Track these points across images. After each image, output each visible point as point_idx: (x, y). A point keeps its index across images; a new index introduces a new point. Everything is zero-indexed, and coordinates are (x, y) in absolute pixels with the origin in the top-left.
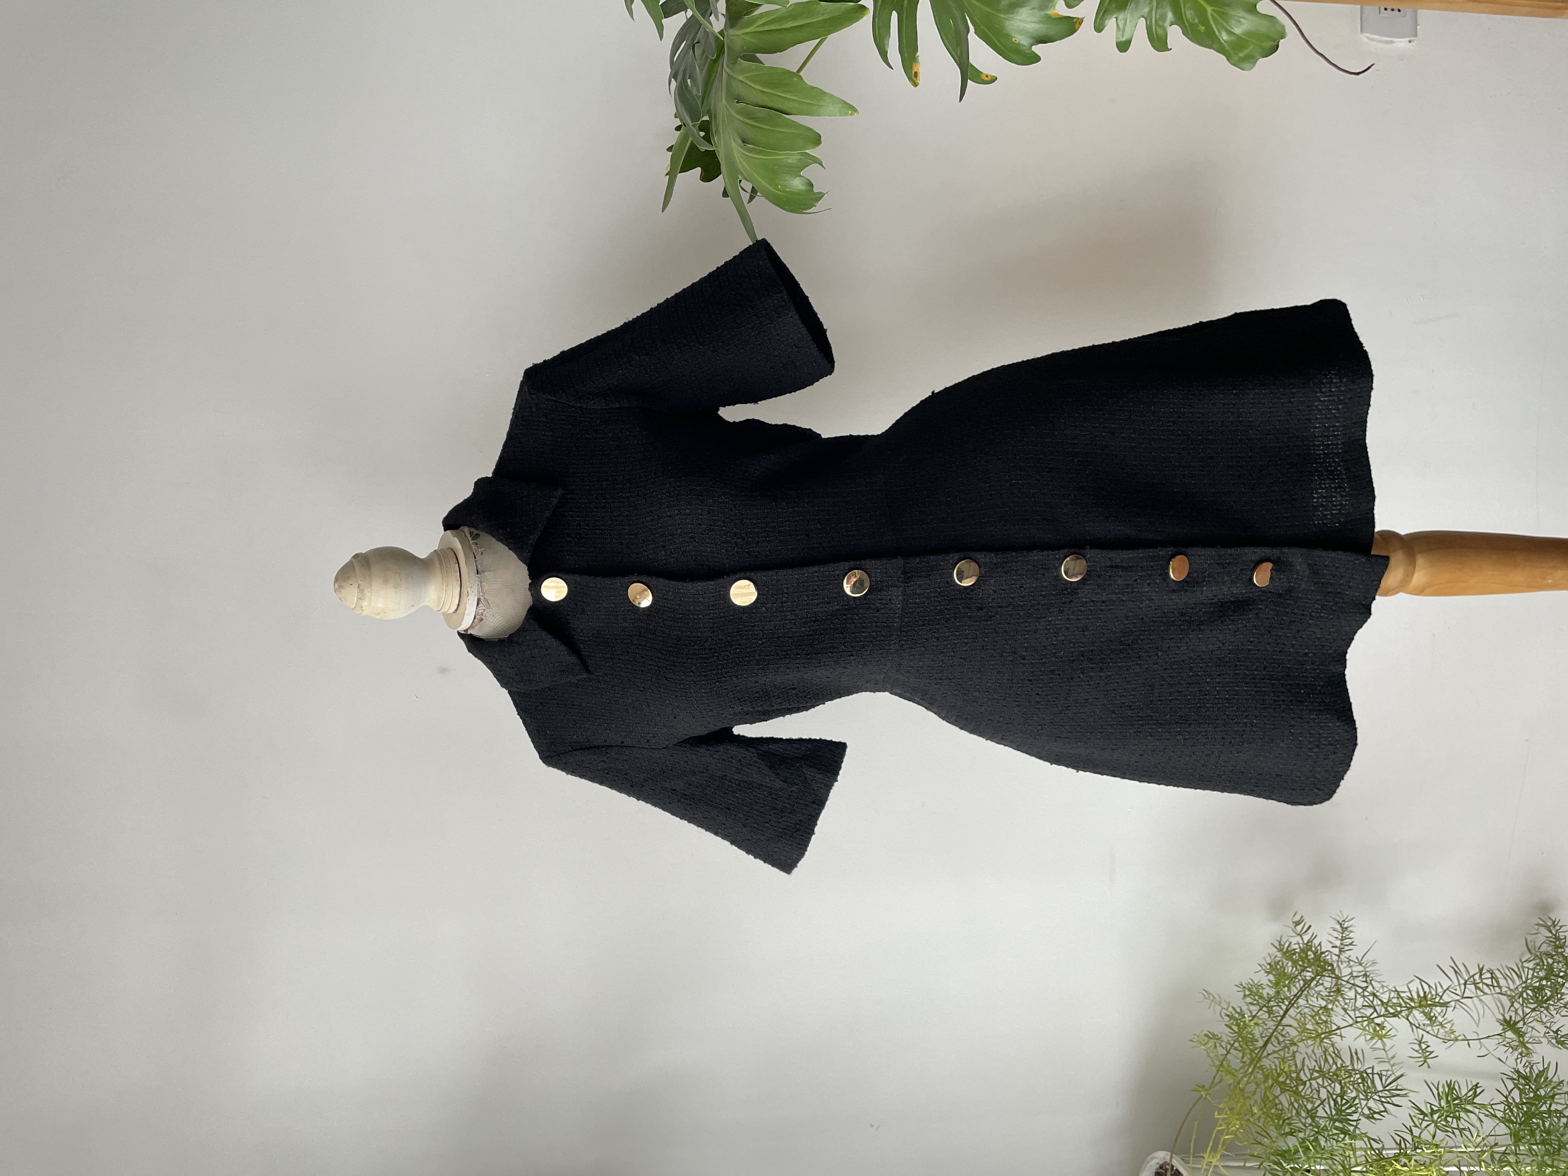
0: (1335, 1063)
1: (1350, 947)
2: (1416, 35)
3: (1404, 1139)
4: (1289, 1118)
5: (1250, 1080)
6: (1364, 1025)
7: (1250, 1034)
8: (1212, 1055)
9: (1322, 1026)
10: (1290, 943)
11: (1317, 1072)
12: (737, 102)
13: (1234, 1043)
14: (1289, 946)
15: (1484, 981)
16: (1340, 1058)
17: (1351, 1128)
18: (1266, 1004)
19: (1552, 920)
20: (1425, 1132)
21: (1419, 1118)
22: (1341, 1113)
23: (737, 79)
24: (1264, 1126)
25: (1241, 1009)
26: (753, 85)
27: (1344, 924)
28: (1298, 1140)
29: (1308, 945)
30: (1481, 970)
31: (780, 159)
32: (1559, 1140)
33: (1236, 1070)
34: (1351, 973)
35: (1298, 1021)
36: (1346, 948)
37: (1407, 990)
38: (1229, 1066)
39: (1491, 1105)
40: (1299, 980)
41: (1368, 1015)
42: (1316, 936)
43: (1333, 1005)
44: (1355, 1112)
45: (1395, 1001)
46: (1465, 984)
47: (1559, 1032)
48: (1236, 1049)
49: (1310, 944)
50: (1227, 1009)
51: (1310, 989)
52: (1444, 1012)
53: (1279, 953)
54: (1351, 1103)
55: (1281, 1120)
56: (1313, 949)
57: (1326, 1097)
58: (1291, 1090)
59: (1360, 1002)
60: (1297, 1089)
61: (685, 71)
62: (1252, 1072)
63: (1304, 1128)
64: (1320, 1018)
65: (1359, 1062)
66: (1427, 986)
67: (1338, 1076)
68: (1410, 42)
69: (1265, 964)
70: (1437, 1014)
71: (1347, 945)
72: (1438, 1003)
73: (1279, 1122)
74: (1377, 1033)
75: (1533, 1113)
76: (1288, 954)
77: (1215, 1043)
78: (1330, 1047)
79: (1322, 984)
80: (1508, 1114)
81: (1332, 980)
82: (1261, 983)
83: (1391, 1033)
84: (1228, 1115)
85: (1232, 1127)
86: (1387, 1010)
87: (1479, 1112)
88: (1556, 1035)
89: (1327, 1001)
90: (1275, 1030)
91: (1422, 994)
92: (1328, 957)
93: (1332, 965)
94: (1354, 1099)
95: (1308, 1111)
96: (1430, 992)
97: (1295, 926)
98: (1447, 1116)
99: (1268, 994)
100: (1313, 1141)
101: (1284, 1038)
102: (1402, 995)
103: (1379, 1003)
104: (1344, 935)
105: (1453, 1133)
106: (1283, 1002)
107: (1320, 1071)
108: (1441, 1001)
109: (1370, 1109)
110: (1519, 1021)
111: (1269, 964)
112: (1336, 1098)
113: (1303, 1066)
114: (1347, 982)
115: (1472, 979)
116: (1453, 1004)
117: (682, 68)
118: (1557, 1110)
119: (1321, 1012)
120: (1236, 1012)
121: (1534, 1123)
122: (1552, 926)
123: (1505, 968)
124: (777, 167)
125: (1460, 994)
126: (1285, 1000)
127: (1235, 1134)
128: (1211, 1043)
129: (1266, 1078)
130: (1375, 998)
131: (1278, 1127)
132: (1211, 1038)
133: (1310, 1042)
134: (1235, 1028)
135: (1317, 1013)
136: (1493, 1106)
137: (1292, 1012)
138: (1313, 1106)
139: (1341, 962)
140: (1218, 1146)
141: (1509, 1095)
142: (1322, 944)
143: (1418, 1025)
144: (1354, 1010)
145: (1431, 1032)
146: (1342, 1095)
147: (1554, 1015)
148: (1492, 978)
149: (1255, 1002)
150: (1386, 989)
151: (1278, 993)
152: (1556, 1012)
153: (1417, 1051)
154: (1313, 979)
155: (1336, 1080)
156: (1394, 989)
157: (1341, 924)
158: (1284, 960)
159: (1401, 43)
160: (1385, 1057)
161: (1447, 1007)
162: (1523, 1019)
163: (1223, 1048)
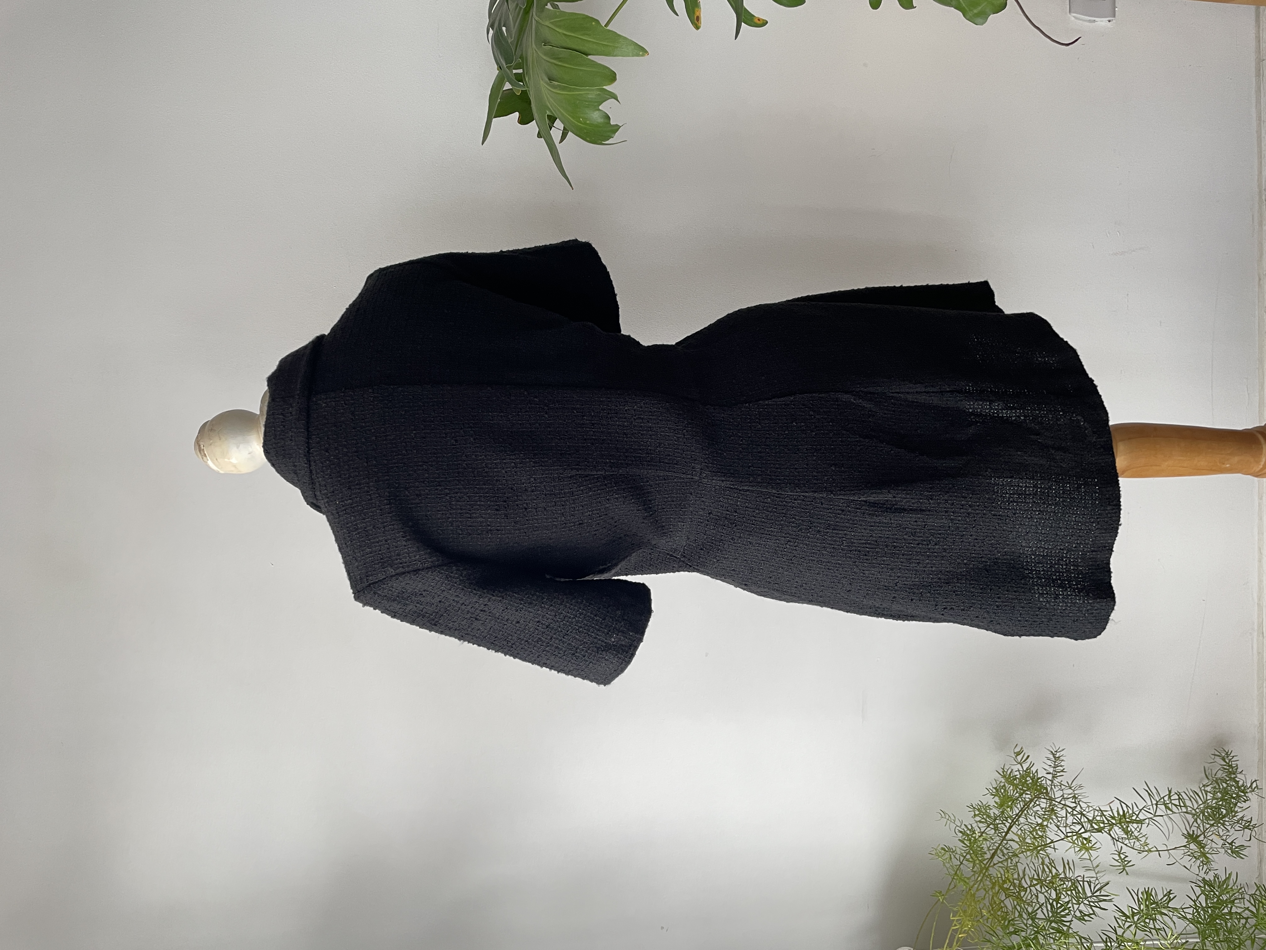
0: (1051, 871)
1: (1062, 774)
2: (1114, 16)
3: (1109, 938)
4: (1013, 920)
5: (980, 887)
6: (1074, 839)
7: (979, 847)
8: (948, 865)
9: (1038, 840)
10: (1012, 770)
11: (1036, 880)
12: (544, 45)
13: (966, 856)
14: (1011, 772)
15: (1173, 802)
16: (1055, 868)
17: (1065, 928)
18: (993, 822)
19: (1225, 751)
20: (1128, 932)
21: (1123, 920)
22: (1057, 915)
23: (544, 25)
24: (991, 926)
25: (972, 826)
26: (557, 30)
27: (1056, 754)
28: (1021, 938)
29: (1027, 772)
30: (1170, 792)
31: (581, 94)
32: (1239, 939)
33: (968, 879)
34: (1063, 796)
35: (1019, 836)
36: (1058, 774)
37: (1109, 809)
38: (962, 875)
39: (1182, 909)
40: (1020, 801)
41: (1077, 830)
42: (1034, 764)
43: (1048, 822)
44: (1067, 914)
45: (1098, 818)
46: (1157, 805)
47: (1233, 844)
48: (968, 860)
49: (1029, 771)
50: (960, 827)
51: (1029, 809)
52: (1140, 827)
53: (1003, 779)
54: (1065, 906)
55: (1007, 921)
56: (1031, 775)
57: (1044, 901)
58: (1014, 895)
59: (1070, 819)
60: (1020, 895)
61: (500, 20)
62: (981, 880)
63: (1026, 928)
64: (1037, 834)
65: (1071, 871)
66: (1125, 806)
67: (1053, 883)
68: (1109, 21)
69: (992, 789)
70: (1133, 830)
71: (1059, 772)
72: (1135, 820)
73: (1004, 922)
74: (1085, 846)
75: (1217, 915)
76: (1009, 778)
77: (950, 855)
78: (1045, 858)
79: (1039, 805)
80: (1196, 916)
81: (1047, 801)
82: (988, 804)
83: (1097, 846)
84: (961, 916)
85: (965, 927)
86: (1092, 826)
87: (1173, 915)
88: (1231, 846)
89: (1042, 819)
90: (1000, 845)
91: (1121, 813)
92: (1044, 782)
93: (1046, 789)
94: (1068, 903)
95: (1029, 914)
96: (1128, 812)
97: (1016, 756)
98: (1146, 918)
99: (994, 813)
100: (1034, 939)
101: (1008, 851)
102: (1105, 813)
103: (1086, 820)
104: (1056, 764)
105: (1151, 932)
106: (1007, 821)
107: (1039, 880)
108: (1138, 819)
109: (1081, 912)
110: (1200, 835)
111: (995, 788)
112: (1053, 902)
113: (1024, 875)
114: (1059, 803)
115: (1162, 800)
116: (1147, 821)
117: (498, 18)
118: (1236, 912)
119: (1037, 828)
120: (968, 829)
121: (1217, 923)
122: (1226, 757)
123: (1190, 791)
124: (578, 102)
125: (1153, 813)
126: (1008, 819)
127: (968, 933)
128: (947, 855)
129: (994, 884)
130: (1082, 816)
131: (1005, 928)
132: (947, 851)
133: (1029, 853)
134: (967, 843)
135: (1034, 830)
136: (1184, 910)
137: (1014, 829)
138: (1033, 909)
139: (1054, 786)
140: (953, 943)
141: (1197, 899)
142: (1038, 771)
143: (1117, 839)
144: (1065, 827)
145: (1129, 845)
146: (1057, 900)
147: (1229, 830)
148: (1179, 799)
149: (983, 820)
150: (1091, 809)
151: (1003, 813)
152: (1230, 826)
153: (1117, 861)
154: (1031, 800)
155: (1052, 887)
156: (1098, 809)
157: (1053, 754)
158: (1007, 785)
159: (1102, 22)
160: (1092, 866)
161: (1142, 824)
162: (1204, 833)
163: (957, 860)
